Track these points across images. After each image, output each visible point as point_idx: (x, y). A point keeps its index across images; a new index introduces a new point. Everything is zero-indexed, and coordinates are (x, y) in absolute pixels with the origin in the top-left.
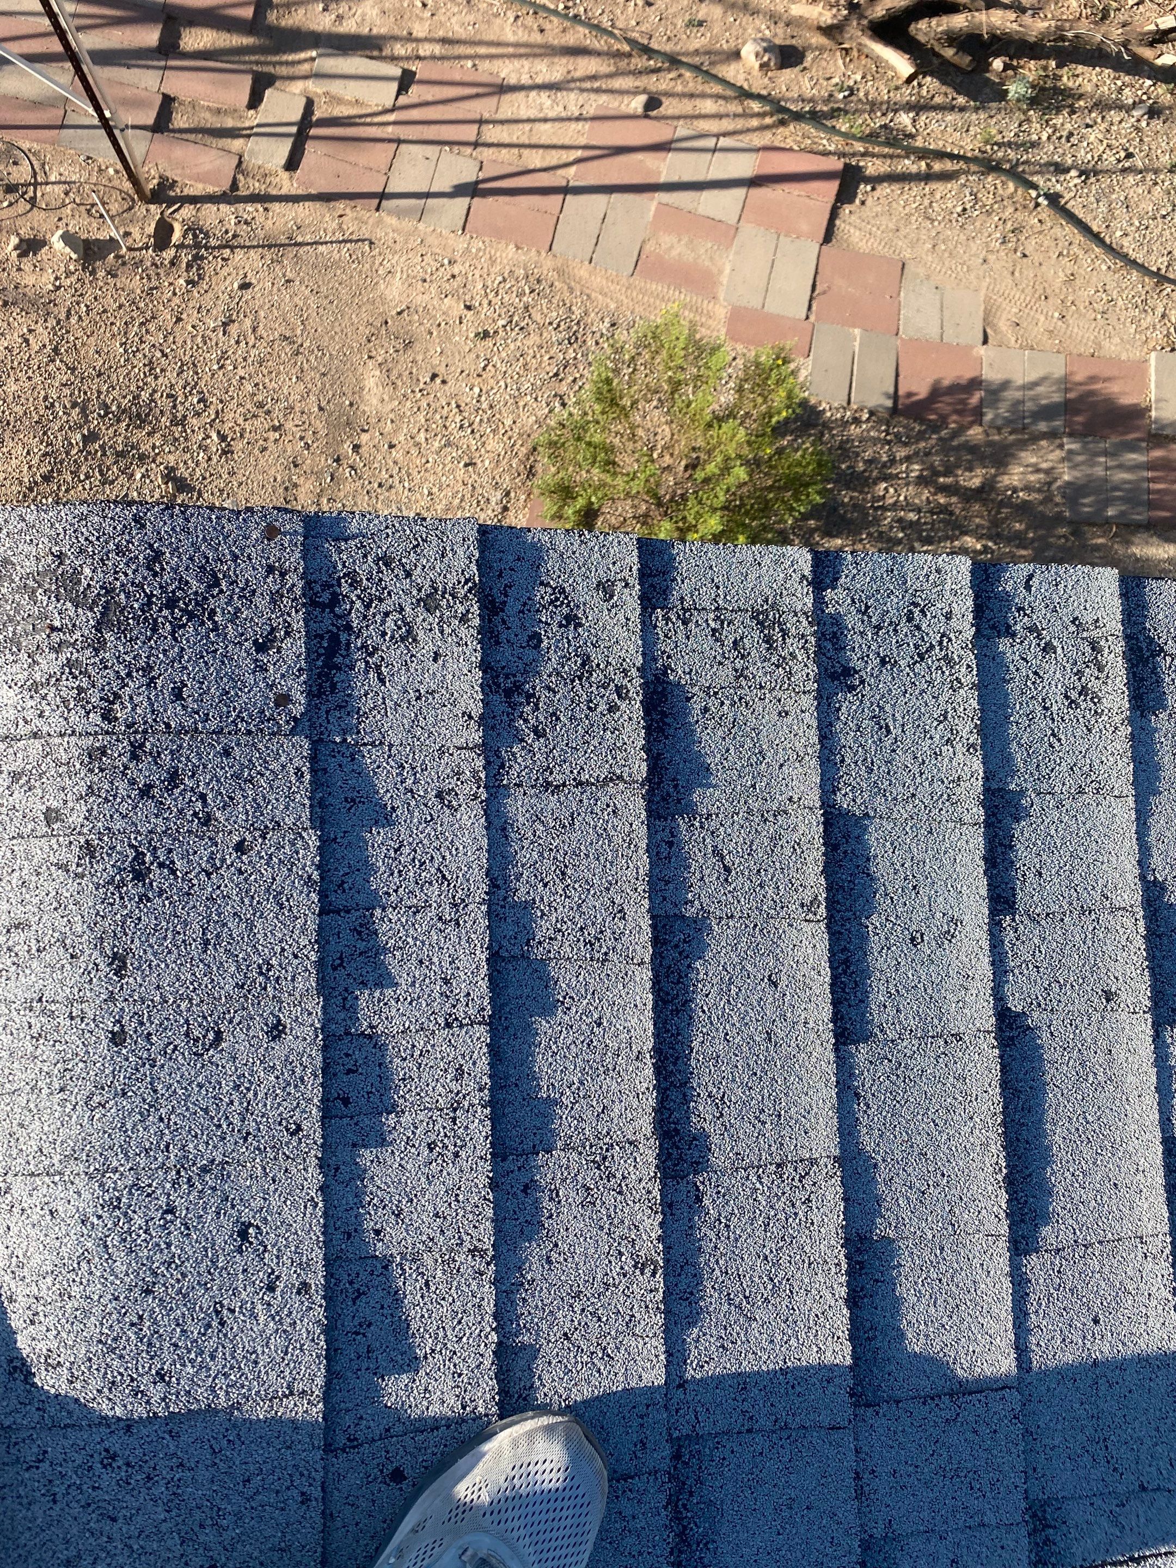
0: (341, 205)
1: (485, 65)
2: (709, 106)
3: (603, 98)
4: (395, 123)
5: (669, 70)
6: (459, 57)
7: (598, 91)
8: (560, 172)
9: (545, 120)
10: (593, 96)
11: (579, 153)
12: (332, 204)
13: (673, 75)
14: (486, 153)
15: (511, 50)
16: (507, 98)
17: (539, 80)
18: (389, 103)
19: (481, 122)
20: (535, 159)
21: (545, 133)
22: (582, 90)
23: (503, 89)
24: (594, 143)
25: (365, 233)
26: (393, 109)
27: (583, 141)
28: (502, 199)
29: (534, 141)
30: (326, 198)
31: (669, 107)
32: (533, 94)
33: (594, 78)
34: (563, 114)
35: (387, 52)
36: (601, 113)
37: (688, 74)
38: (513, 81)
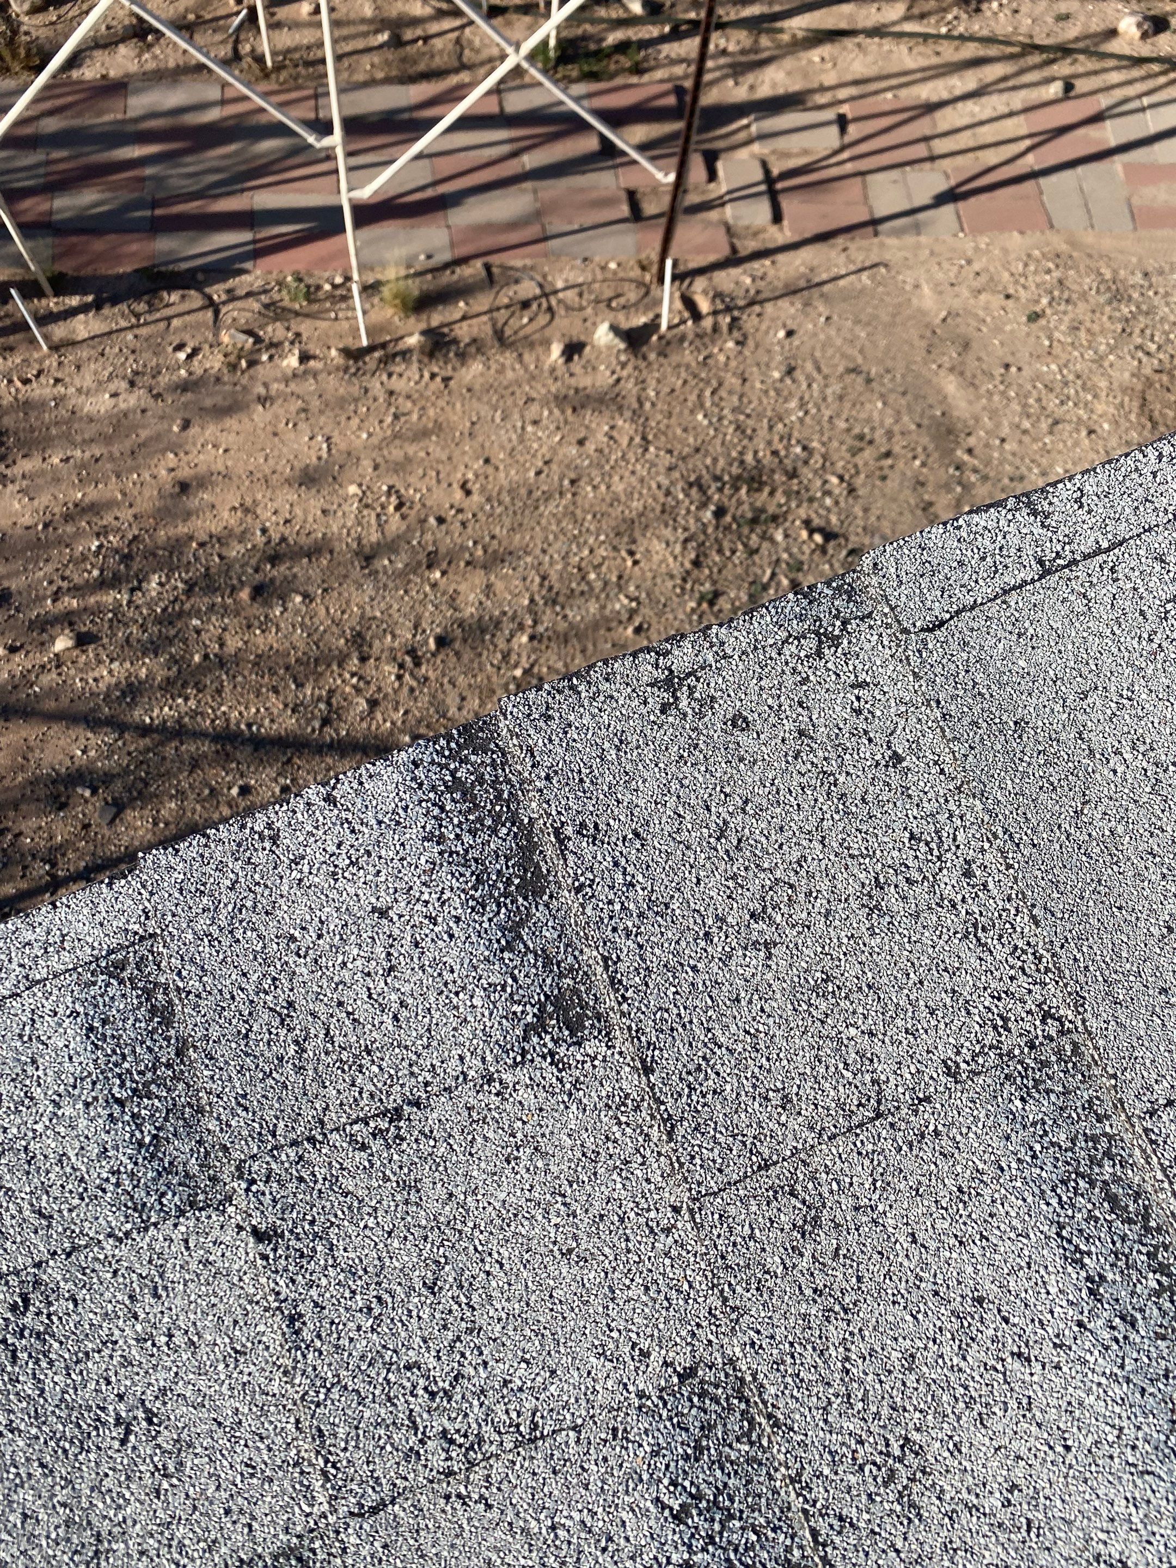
0: (840, 241)
1: (903, 93)
2: (1115, 77)
3: (1023, 93)
4: (851, 159)
5: (1063, 58)
6: (876, 93)
7: (1014, 88)
8: (1020, 162)
9: (982, 123)
10: (1013, 93)
11: (1028, 143)
12: (832, 241)
13: (1069, 61)
14: (946, 163)
15: (919, 76)
16: (938, 114)
17: (958, 92)
18: (836, 144)
19: (926, 139)
20: (991, 157)
21: (987, 134)
22: (1002, 91)
23: (931, 108)
24: (1034, 130)
25: (874, 259)
26: (843, 149)
27: (1024, 131)
28: (984, 197)
29: (981, 141)
30: (823, 237)
31: (1081, 86)
32: (960, 105)
33: (1005, 79)
34: (994, 115)
35: (809, 104)
36: (1027, 105)
37: (1081, 57)
38: (935, 98)
